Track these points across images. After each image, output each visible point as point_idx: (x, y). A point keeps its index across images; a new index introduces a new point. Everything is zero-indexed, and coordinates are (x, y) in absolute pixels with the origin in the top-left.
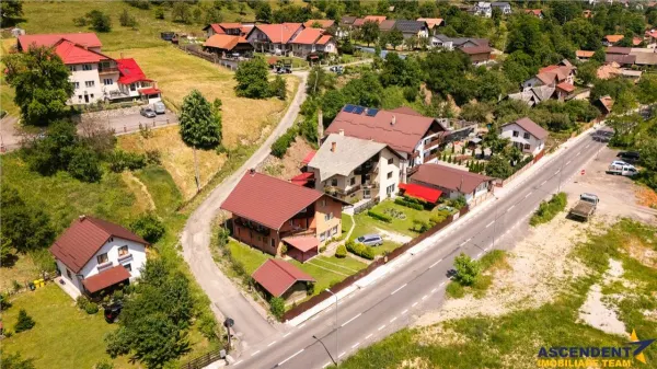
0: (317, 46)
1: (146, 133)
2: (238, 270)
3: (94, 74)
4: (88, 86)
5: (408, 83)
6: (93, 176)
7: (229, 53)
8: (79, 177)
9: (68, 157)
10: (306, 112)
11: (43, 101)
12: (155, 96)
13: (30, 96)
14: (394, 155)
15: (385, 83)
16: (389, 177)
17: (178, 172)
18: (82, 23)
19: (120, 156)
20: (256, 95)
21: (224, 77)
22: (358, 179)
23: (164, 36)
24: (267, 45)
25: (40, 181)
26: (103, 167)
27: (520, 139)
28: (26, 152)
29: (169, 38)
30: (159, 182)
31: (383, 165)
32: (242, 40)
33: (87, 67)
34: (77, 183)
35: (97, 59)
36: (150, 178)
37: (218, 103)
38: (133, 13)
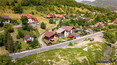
0: (62, 17)
1: (36, 27)
2: (44, 42)
3: (31, 19)
4: (30, 21)
5: (74, 23)
6: (29, 31)
7: (49, 18)
8: (28, 31)
9: (27, 28)
10: (58, 26)
11: (25, 22)
12: (38, 22)
13: (23, 21)
14: (67, 31)
15: (71, 23)
16: (66, 34)
17: (39, 31)
18: (31, 13)
19: (33, 29)
20: (51, 23)
21: (48, 21)
22: (62, 34)
23: (41, 15)
24: (55, 17)
25: (23, 31)
26: (31, 30)
27: (89, 31)
28: (22, 27)
29: (42, 16)
30: (37, 32)
31: (65, 32)
32: (52, 16)
33: (30, 18)
34: (27, 31)
35: (32, 18)
36: (36, 32)
37: (46, 24)
38: (38, 12)
